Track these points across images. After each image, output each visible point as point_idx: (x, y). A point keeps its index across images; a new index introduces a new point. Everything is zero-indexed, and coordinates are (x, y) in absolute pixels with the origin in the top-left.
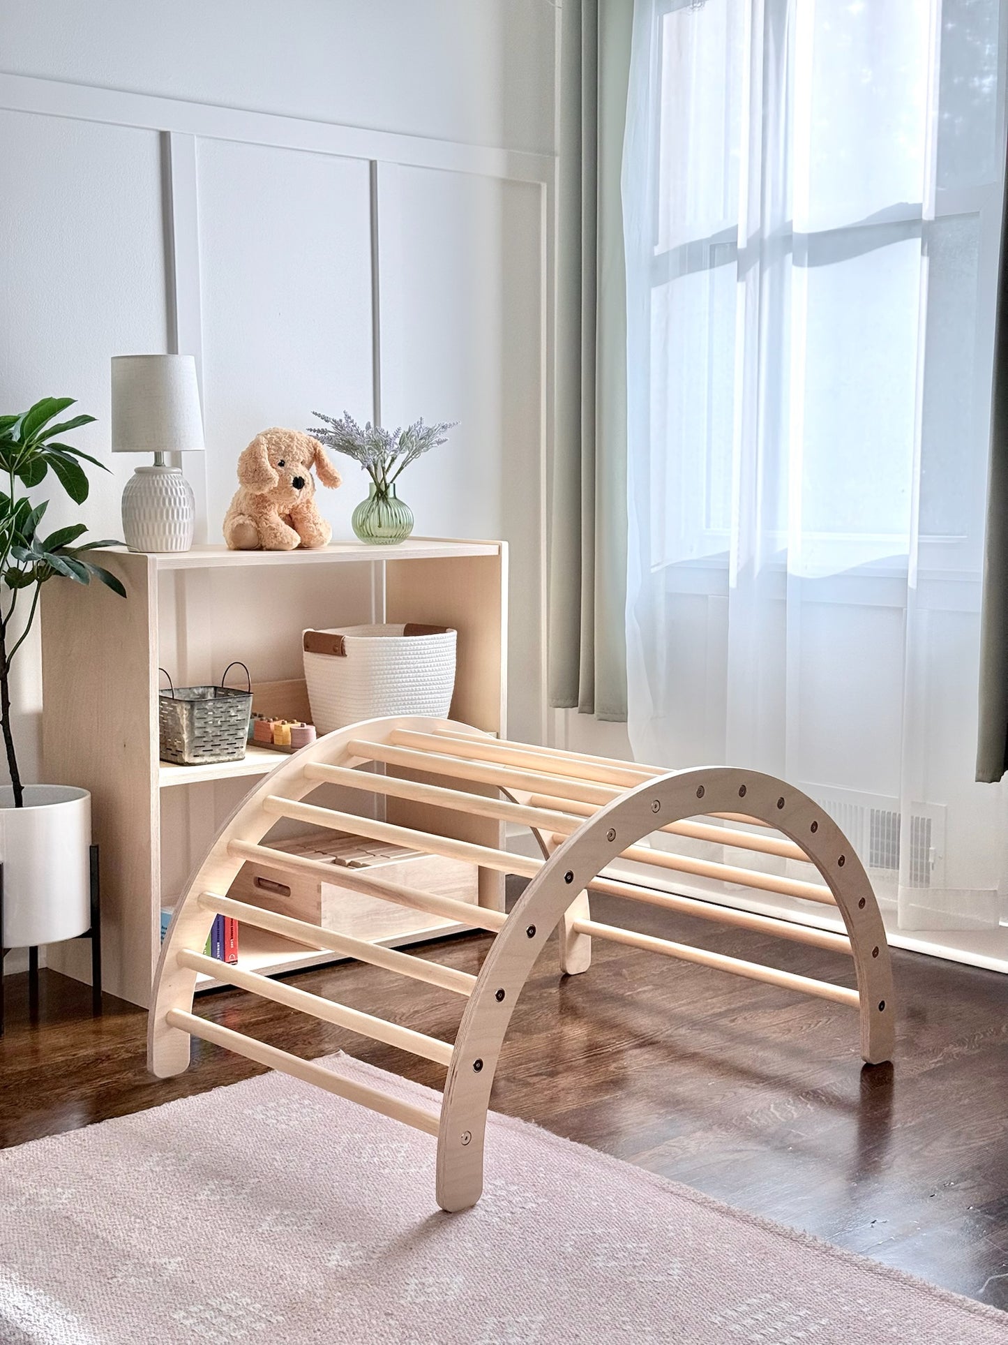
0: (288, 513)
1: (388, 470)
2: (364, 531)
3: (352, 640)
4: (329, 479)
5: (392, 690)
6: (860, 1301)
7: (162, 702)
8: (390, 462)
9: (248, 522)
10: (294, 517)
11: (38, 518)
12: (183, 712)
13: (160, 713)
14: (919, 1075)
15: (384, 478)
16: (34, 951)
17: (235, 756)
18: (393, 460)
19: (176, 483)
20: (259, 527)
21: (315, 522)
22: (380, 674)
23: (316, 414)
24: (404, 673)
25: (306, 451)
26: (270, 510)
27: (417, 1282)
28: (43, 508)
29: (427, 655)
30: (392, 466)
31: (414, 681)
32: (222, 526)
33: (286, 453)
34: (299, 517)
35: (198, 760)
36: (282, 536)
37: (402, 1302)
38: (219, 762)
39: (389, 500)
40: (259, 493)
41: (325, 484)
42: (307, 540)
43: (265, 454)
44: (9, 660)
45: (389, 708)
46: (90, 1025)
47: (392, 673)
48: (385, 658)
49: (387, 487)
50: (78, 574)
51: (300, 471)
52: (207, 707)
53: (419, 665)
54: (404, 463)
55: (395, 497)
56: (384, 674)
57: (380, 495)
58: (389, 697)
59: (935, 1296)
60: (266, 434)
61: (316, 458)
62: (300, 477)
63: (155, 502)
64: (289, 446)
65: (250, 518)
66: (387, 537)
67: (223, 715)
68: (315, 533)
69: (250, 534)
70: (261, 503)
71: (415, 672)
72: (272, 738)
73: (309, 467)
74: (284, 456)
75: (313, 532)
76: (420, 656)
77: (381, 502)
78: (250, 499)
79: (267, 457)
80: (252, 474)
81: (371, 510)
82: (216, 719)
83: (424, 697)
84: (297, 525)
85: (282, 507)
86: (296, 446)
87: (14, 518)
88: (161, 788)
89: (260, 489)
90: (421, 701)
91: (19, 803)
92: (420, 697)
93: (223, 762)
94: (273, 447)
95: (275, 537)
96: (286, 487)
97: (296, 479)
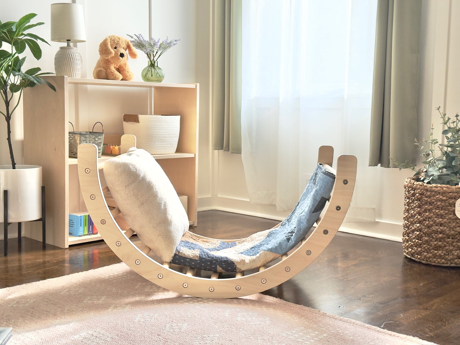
0: (118, 68)
1: (155, 57)
2: (145, 77)
3: (141, 117)
4: (133, 55)
5: (156, 135)
6: (338, 329)
7: (70, 135)
8: (156, 53)
9: (102, 70)
10: (120, 69)
11: (22, 63)
12: (78, 138)
13: (69, 139)
14: (351, 265)
15: (153, 59)
16: (20, 224)
18: (157, 53)
19: (75, 53)
20: (107, 72)
21: (128, 71)
22: (152, 129)
23: (128, 35)
24: (161, 129)
25: (124, 44)
26: (111, 66)
27: (170, 325)
28: (24, 59)
29: (169, 123)
30: (156, 55)
31: (164, 133)
32: (93, 73)
33: (118, 44)
34: (122, 69)
36: (115, 75)
37: (164, 331)
39: (155, 67)
40: (107, 58)
41: (132, 57)
42: (125, 78)
43: (109, 44)
44: (11, 115)
45: (155, 142)
46: (41, 253)
47: (157, 129)
48: (154, 123)
49: (154, 62)
50: (37, 81)
51: (123, 51)
52: (87, 136)
53: (166, 127)
54: (161, 53)
55: (157, 66)
56: (153, 129)
57: (152, 65)
58: (155, 138)
59: (366, 328)
60: (110, 37)
61: (128, 47)
62: (122, 53)
63: (67, 59)
64: (118, 41)
65: (103, 68)
66: (154, 80)
67: (93, 140)
68: (128, 75)
69: (103, 74)
70: (107, 62)
71: (165, 129)
72: (112, 152)
73: (126, 50)
74: (117, 45)
75: (127, 75)
76: (167, 123)
77: (152, 68)
78: (104, 61)
79: (110, 45)
80: (104, 51)
81: (148, 71)
82: (90, 141)
83: (168, 139)
84: (121, 72)
85: (115, 65)
86: (121, 42)
87: (13, 59)
88: (69, 165)
89: (107, 56)
90: (167, 140)
91: (14, 168)
92: (167, 139)
94: (112, 41)
95: (113, 75)
96: (117, 57)
97: (121, 54)
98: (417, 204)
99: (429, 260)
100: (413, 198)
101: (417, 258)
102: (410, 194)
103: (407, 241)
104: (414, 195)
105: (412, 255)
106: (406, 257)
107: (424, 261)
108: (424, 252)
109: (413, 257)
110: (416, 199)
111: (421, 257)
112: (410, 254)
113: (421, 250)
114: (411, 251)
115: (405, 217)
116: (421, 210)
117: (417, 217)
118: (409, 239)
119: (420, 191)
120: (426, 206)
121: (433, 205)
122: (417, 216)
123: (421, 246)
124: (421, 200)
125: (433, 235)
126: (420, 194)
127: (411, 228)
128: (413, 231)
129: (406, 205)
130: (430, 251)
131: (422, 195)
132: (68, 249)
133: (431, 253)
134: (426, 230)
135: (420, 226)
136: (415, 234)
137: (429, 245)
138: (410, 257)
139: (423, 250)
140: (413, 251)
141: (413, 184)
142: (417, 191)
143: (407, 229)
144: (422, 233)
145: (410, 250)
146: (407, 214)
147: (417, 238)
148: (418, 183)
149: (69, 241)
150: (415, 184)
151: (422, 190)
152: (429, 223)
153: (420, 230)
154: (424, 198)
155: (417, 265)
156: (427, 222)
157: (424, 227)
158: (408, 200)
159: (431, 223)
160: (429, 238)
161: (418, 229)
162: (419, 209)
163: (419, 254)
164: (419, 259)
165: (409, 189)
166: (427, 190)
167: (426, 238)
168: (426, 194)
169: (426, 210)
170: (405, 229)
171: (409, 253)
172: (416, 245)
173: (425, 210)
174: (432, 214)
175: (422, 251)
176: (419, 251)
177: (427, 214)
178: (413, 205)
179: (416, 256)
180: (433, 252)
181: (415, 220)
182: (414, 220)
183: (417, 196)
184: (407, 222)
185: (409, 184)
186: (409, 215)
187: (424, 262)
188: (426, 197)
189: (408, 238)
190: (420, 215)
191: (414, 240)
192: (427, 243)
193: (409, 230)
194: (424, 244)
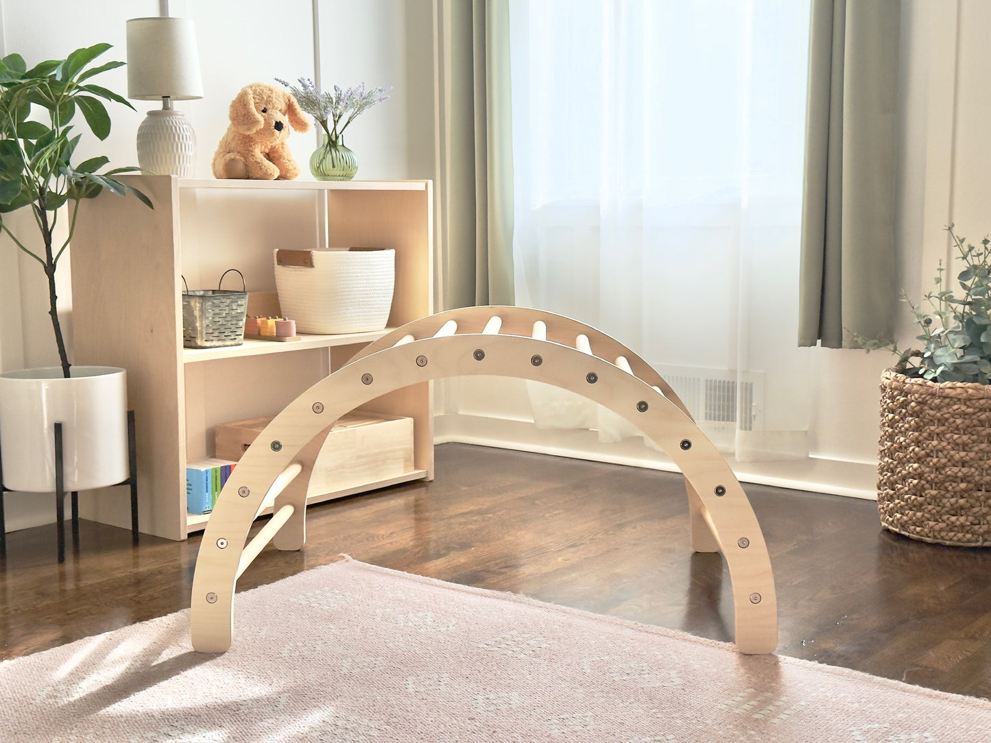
0: (267, 152)
1: (337, 124)
2: (320, 173)
3: (317, 255)
4: (300, 125)
5: (350, 293)
8: (339, 117)
9: (238, 157)
10: (272, 155)
11: (73, 149)
12: (196, 305)
15: (335, 128)
17: (236, 342)
19: (182, 123)
20: (247, 161)
21: (290, 159)
22: (342, 281)
23: (277, 80)
24: (359, 280)
25: (282, 101)
26: (254, 148)
27: (483, 698)
28: (77, 139)
29: (375, 267)
31: (366, 287)
33: (268, 102)
34: (276, 155)
35: (208, 344)
36: (264, 168)
38: (224, 346)
39: (338, 147)
40: (248, 133)
42: (284, 173)
43: (252, 102)
44: (55, 263)
46: (129, 553)
47: (351, 280)
48: (345, 268)
49: (337, 137)
50: (116, 188)
51: (279, 117)
52: (215, 301)
53: (370, 274)
54: (350, 118)
55: (343, 145)
56: (344, 280)
57: (331, 144)
58: (348, 299)
60: (251, 87)
61: (290, 109)
62: (279, 122)
63: (167, 138)
64: (270, 97)
65: (239, 154)
66: (340, 177)
67: (227, 308)
68: (291, 167)
69: (240, 167)
70: (247, 142)
71: (367, 279)
72: (259, 331)
73: (285, 115)
74: (267, 105)
75: (289, 166)
76: (371, 267)
77: (332, 149)
78: (238, 139)
79: (253, 104)
80: (241, 118)
81: (325, 155)
82: (222, 312)
83: (373, 299)
84: (275, 162)
85: (263, 147)
86: (275, 97)
87: (59, 145)
88: (185, 364)
89: (248, 129)
90: (371, 303)
91: (67, 375)
92: (371, 299)
93: (228, 346)
94: (258, 97)
95: (261, 169)
96: (270, 129)
97: (276, 122)
98: (913, 422)
99: (939, 537)
100: (904, 411)
101: (913, 532)
102: (895, 403)
103: (891, 499)
104: (904, 405)
105: (903, 526)
106: (888, 530)
107: (929, 537)
108: (929, 520)
109: (904, 531)
110: (910, 412)
111: (922, 530)
112: (899, 525)
113: (923, 516)
114: (901, 517)
115: (883, 449)
116: (920, 435)
117: (913, 450)
118: (895, 493)
119: (920, 397)
120: (932, 428)
121: (946, 424)
122: (911, 449)
123: (923, 507)
124: (921, 416)
125: (947, 484)
126: (919, 403)
127: (899, 472)
128: (904, 479)
129: (886, 424)
130: (941, 518)
131: (922, 405)
132: (186, 543)
133: (943, 521)
134: (933, 476)
135: (920, 467)
136: (909, 485)
137: (939, 506)
138: (897, 530)
139: (926, 515)
140: (905, 518)
141: (904, 382)
142: (913, 397)
143: (889, 474)
144: (923, 482)
145: (899, 516)
146: (889, 444)
147: (914, 491)
148: (913, 380)
149: (188, 524)
150: (906, 384)
151: (921, 394)
152: (939, 460)
153: (920, 476)
154: (927, 411)
155: (913, 547)
156: (935, 460)
157: (928, 469)
158: (891, 416)
159: (944, 461)
160: (939, 492)
161: (915, 473)
162: (916, 434)
163: (918, 524)
164: (918, 533)
165: (893, 393)
166: (933, 395)
167: (934, 492)
168: (933, 402)
169: (932, 435)
170: (886, 475)
171: (895, 522)
172: (910, 506)
173: (930, 434)
174: (944, 444)
175: (924, 519)
176: (918, 519)
177: (935, 443)
178: (903, 426)
179: (912, 527)
180: (948, 519)
181: (908, 456)
182: (905, 456)
183: (913, 408)
184: (890, 461)
185: (895, 383)
186: (895, 445)
187: (928, 540)
188: (932, 409)
189: (893, 492)
190: (920, 445)
191: (906, 496)
192: (935, 501)
193: (895, 477)
194: (929, 504)
